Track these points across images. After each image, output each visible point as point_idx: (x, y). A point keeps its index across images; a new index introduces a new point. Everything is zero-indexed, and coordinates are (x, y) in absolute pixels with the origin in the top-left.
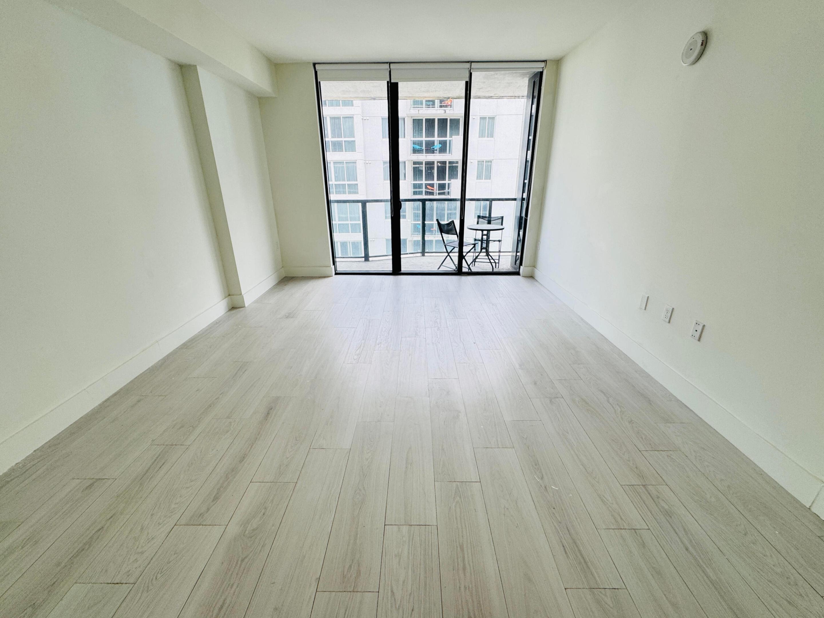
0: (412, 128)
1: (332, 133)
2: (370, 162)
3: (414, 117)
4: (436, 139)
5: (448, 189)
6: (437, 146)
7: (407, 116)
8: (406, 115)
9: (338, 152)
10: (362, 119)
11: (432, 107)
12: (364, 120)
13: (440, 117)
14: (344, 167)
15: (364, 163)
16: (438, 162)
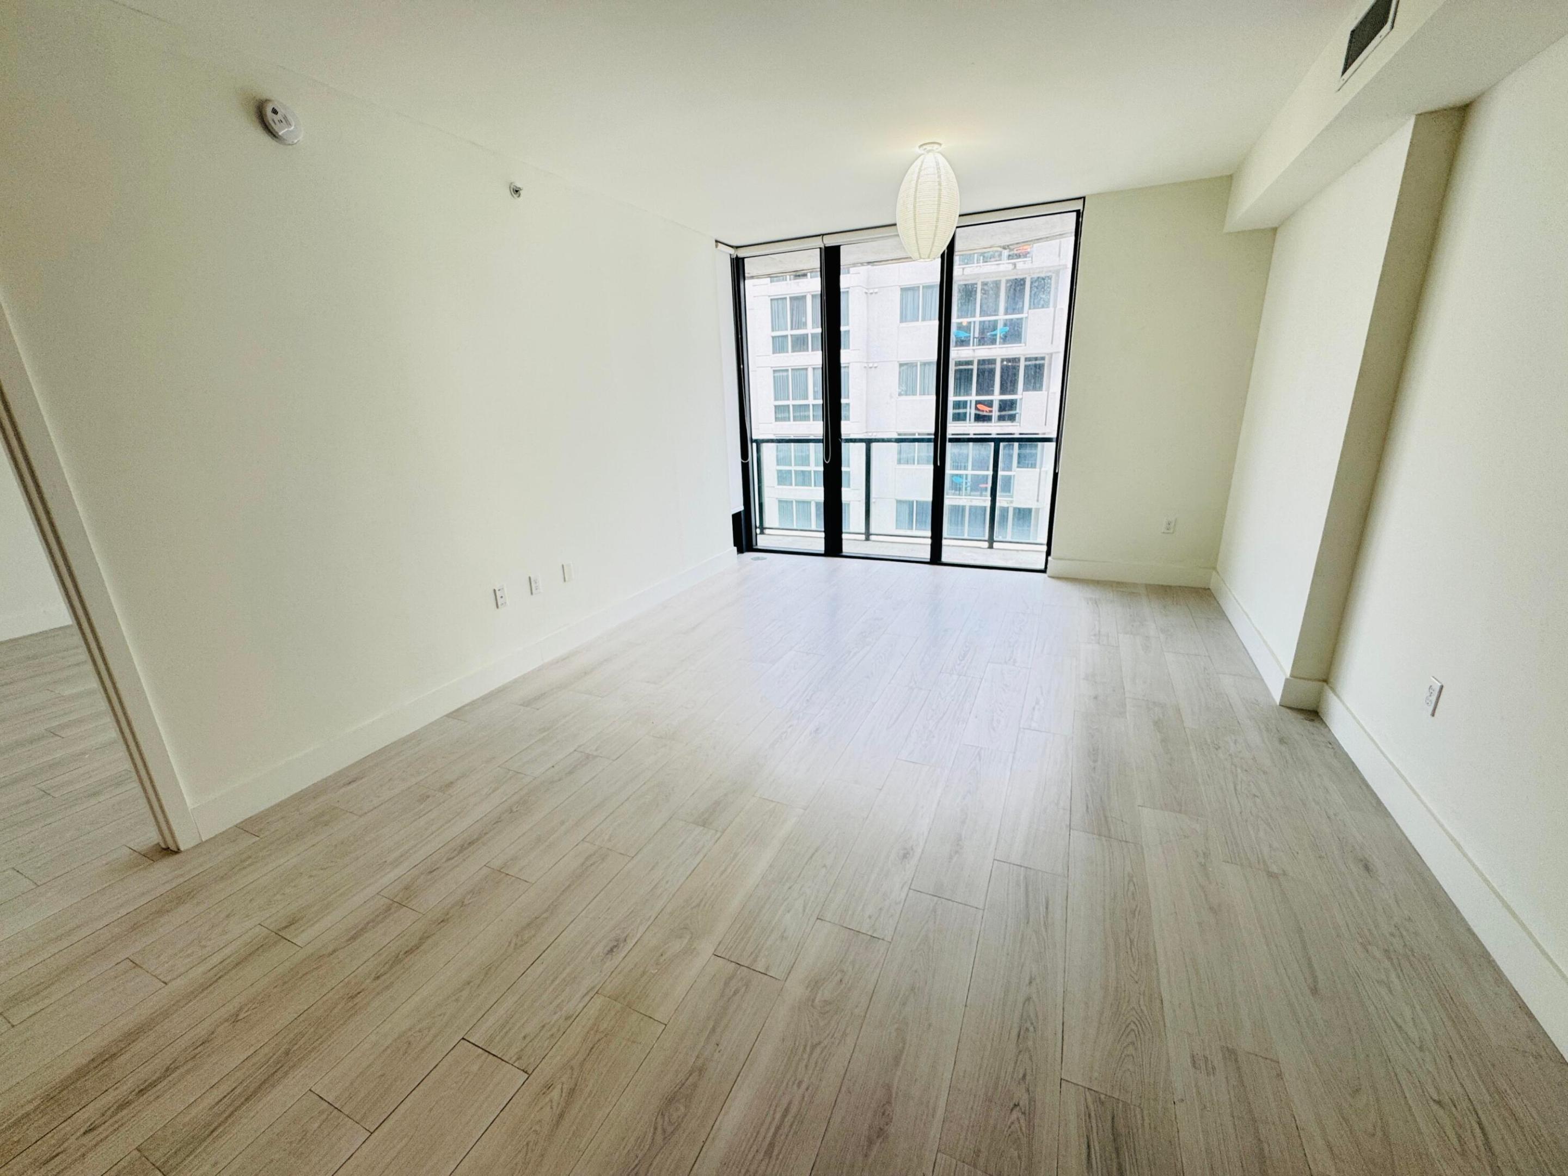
2: (876, 365)
4: (1001, 317)
5: (1020, 409)
6: (1001, 331)
10: (866, 293)
11: (995, 261)
12: (868, 295)
13: (1008, 276)
15: (865, 367)
16: (1002, 360)
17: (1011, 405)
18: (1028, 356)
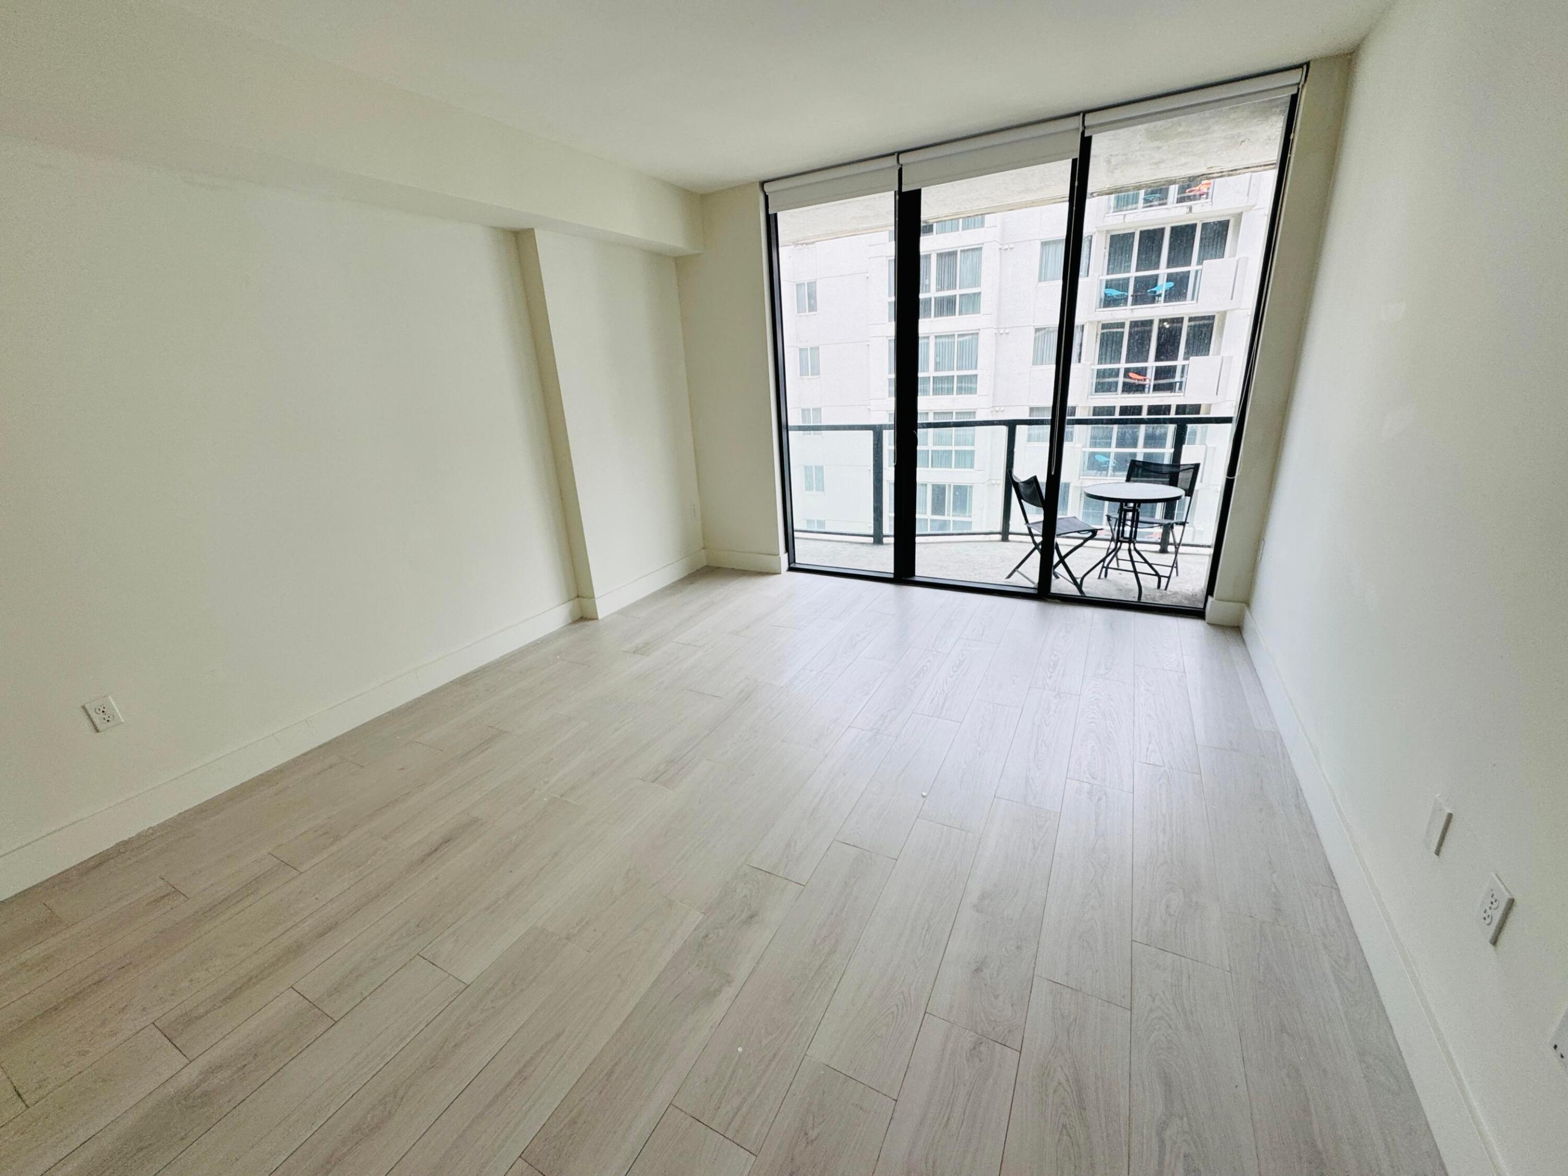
0: (1107, 254)
1: (938, 284)
2: (1007, 331)
3: (1113, 230)
4: (1163, 271)
5: (1182, 377)
6: (1163, 286)
7: (1098, 231)
8: (1096, 230)
9: (947, 315)
10: (1000, 249)
11: (1160, 205)
12: (1003, 251)
13: (1177, 222)
14: (954, 342)
15: (995, 334)
16: (1162, 321)
17: (1170, 371)
18: (1193, 316)
